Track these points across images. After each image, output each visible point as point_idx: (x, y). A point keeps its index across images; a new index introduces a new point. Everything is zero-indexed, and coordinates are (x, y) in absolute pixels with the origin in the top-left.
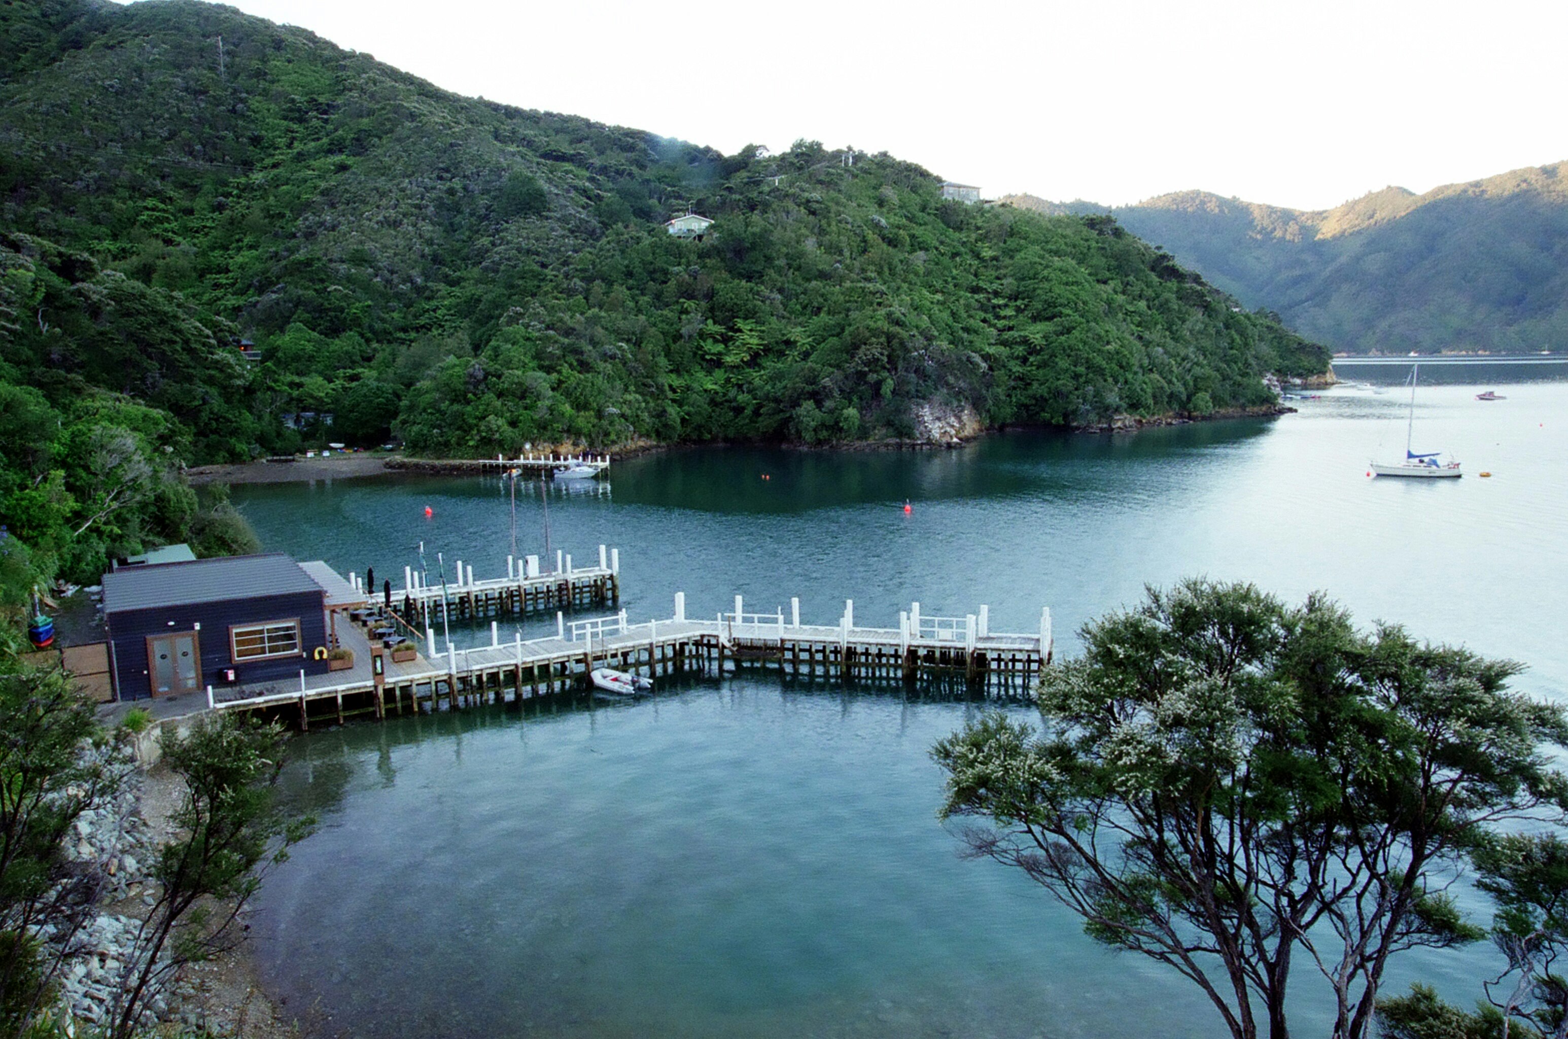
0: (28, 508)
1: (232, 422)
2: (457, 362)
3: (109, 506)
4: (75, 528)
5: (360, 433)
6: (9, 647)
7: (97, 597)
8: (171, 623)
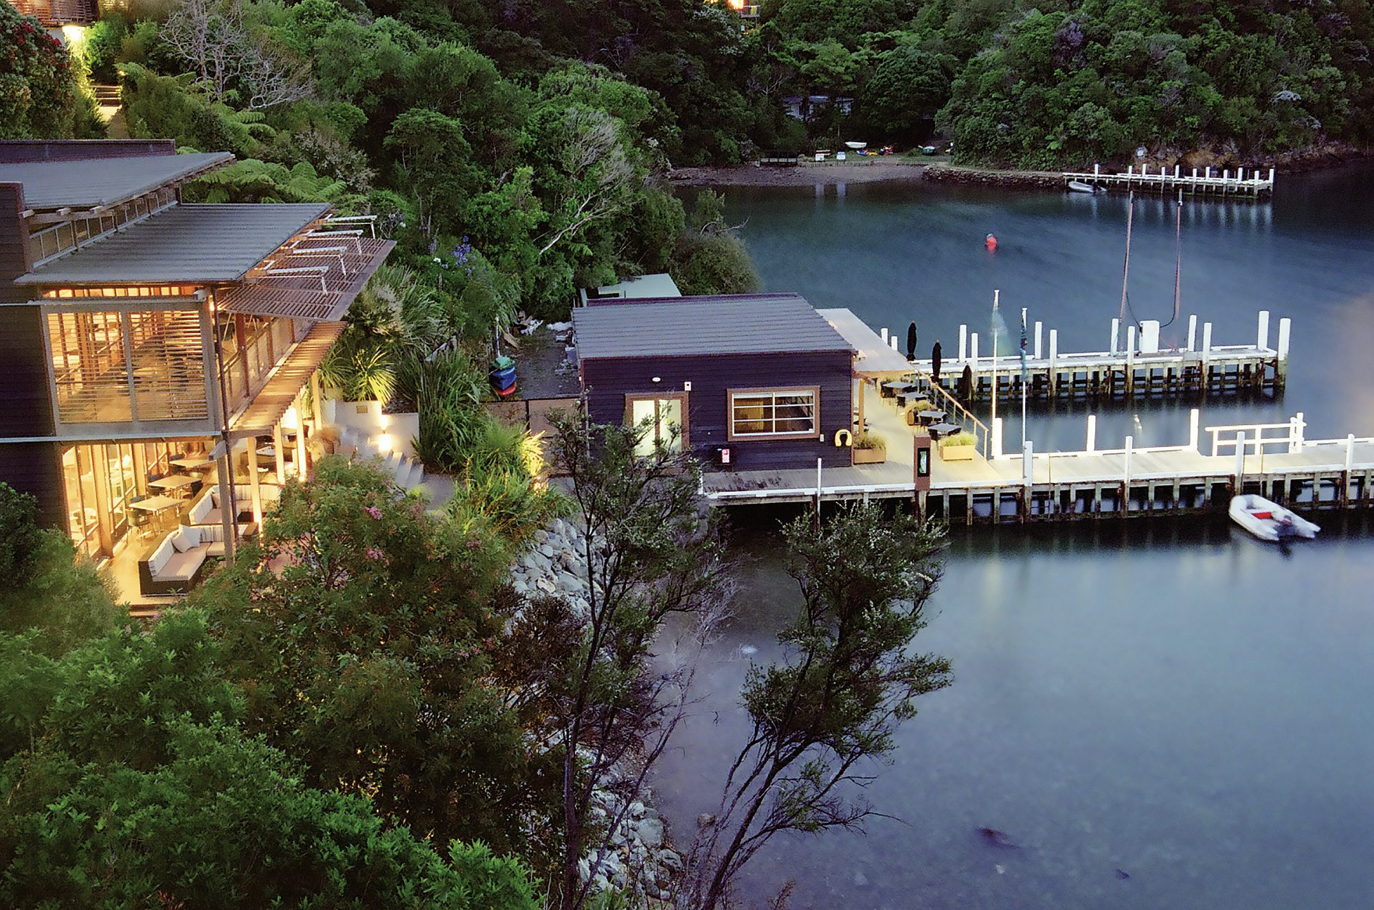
0: (489, 215)
1: (718, 107)
2: (1042, 19)
3: (581, 218)
4: (540, 244)
5: (889, 126)
6: (472, 393)
7: (562, 338)
8: (656, 379)
